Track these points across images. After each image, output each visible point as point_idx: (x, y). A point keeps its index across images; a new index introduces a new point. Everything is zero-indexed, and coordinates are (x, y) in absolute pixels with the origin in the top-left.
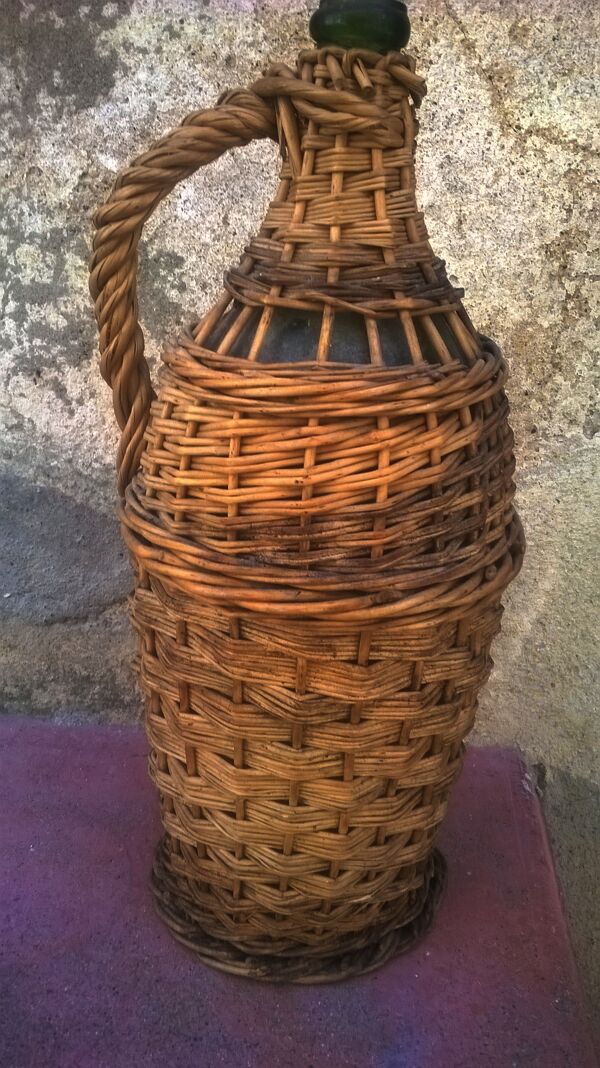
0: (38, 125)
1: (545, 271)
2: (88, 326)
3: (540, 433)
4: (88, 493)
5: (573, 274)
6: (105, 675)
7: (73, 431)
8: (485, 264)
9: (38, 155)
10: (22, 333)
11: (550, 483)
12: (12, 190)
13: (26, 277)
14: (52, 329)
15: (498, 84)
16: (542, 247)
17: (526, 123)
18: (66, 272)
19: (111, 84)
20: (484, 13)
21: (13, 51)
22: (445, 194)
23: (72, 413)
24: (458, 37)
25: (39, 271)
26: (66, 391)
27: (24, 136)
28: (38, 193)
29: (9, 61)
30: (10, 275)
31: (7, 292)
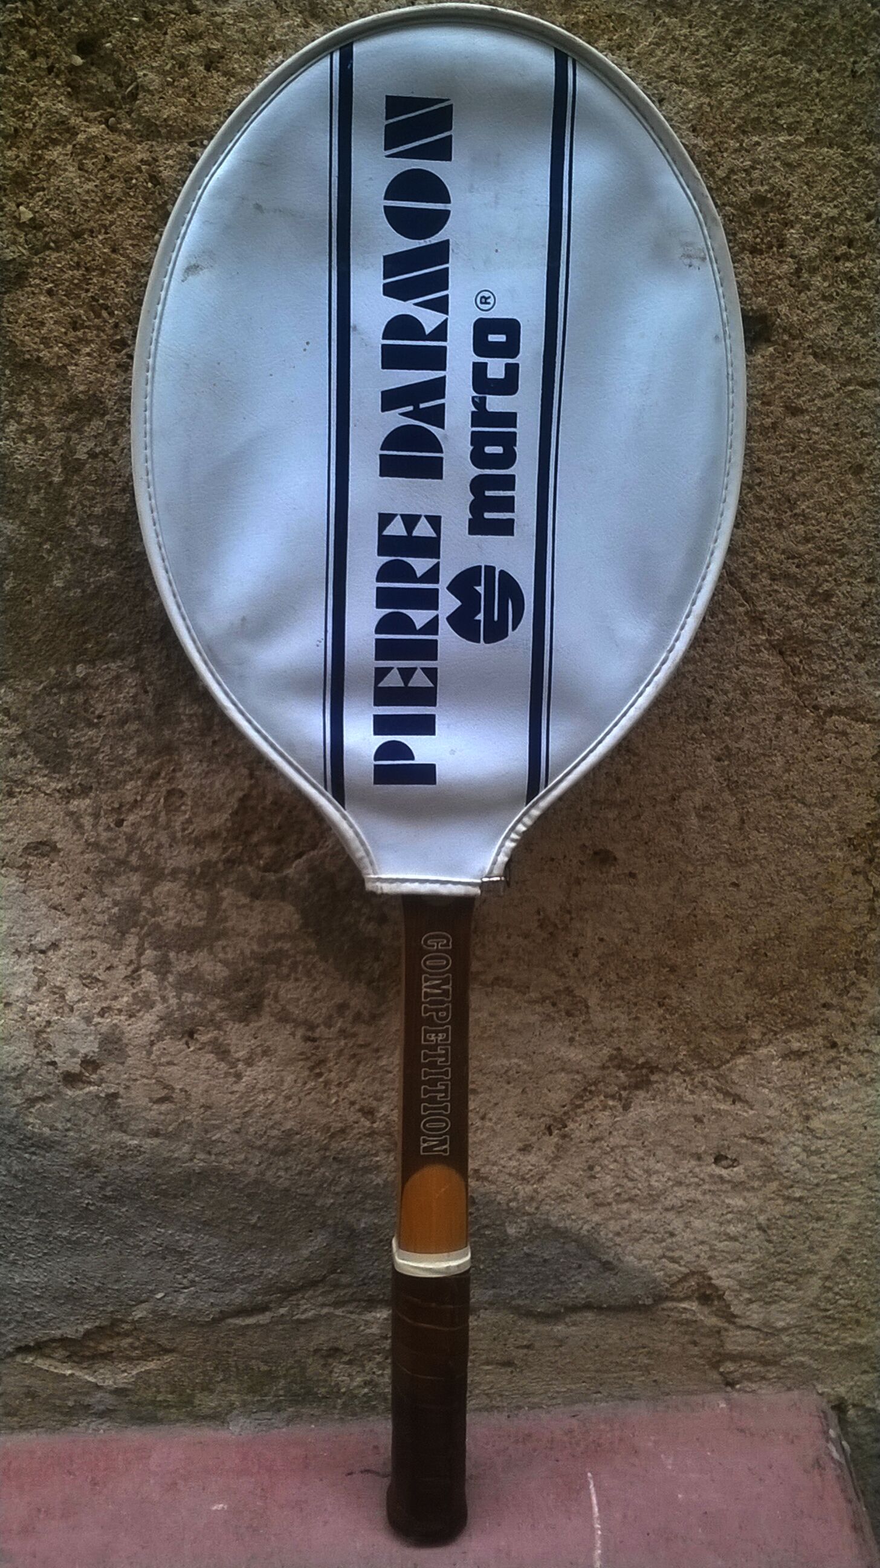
0: (179, 739)
1: (848, 868)
2: (256, 974)
3: (841, 1050)
4: (263, 1166)
6: (292, 1368)
7: (241, 1098)
8: (773, 867)
9: (179, 774)
10: (166, 988)
11: (856, 1106)
12: (145, 817)
13: (170, 919)
14: (207, 983)
15: (790, 659)
16: (844, 840)
17: (826, 702)
18: (225, 911)
20: (774, 578)
21: (138, 648)
22: (721, 791)
23: (239, 1076)
24: (741, 609)
25: (186, 912)
26: (229, 1051)
27: (159, 752)
28: (182, 818)
29: (131, 660)
30: (146, 920)
31: (142, 939)
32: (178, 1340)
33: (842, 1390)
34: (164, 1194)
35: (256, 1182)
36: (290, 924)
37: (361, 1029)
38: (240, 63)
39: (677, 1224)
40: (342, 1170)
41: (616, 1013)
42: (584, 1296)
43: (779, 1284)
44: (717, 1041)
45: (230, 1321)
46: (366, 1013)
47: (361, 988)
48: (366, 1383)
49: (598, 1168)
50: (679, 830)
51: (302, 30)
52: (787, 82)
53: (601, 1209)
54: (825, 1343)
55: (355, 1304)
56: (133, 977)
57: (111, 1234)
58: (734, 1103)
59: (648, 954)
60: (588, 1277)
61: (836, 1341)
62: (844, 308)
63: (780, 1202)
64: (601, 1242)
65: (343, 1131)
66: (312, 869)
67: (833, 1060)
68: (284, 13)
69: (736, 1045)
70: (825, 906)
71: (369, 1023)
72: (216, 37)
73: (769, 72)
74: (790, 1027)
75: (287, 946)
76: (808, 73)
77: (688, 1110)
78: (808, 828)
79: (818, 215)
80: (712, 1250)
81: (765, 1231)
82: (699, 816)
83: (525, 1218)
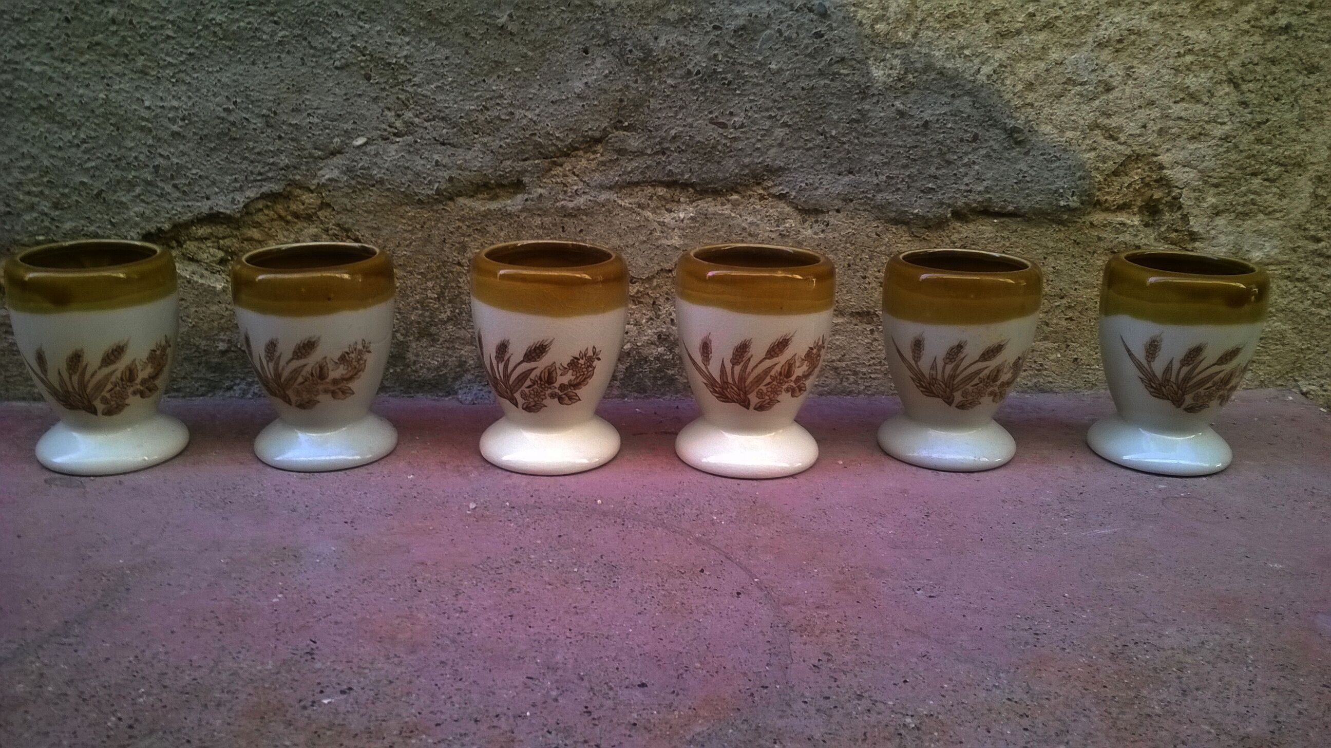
39: (1115, 70)
42: (981, 188)
43: (1256, 182)
45: (462, 201)
48: (662, 338)
53: (1007, 43)
55: (649, 190)
60: (988, 156)
63: (1257, 38)
64: (1007, 97)
80: (1165, 115)
81: (1237, 86)
83: (897, 52)
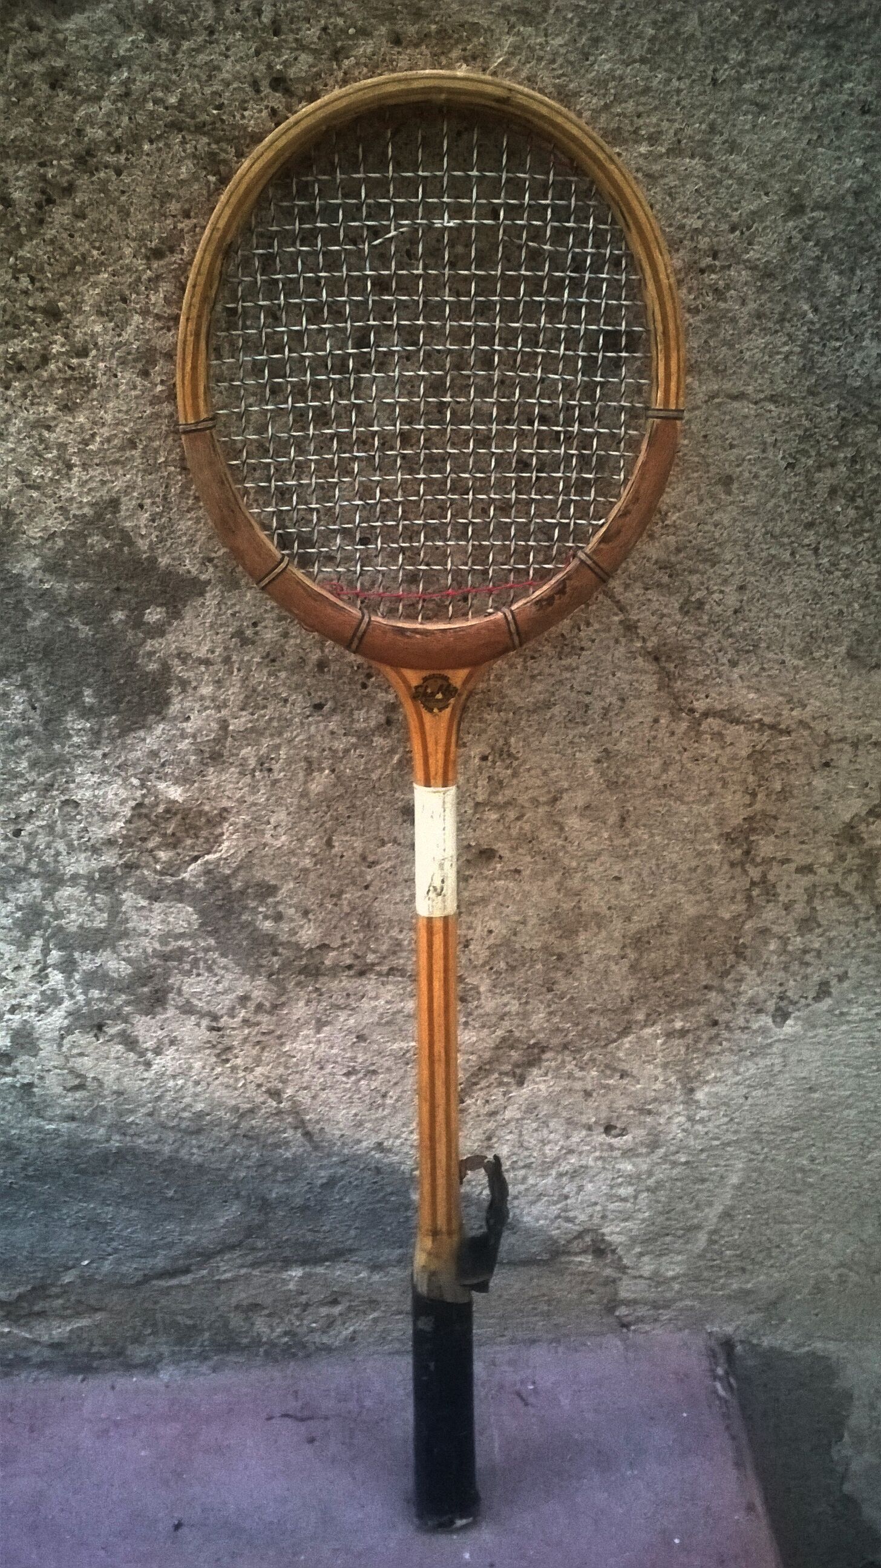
0: (69, 753)
1: (726, 860)
2: (159, 970)
3: (723, 1028)
4: (177, 1145)
5: (759, 860)
6: (215, 1322)
7: (151, 1084)
8: (654, 861)
9: (72, 786)
10: (72, 986)
11: (737, 1078)
12: (41, 827)
13: (73, 921)
14: (112, 979)
15: (666, 665)
16: (721, 835)
17: (700, 705)
18: (125, 913)
19: (167, 701)
20: (647, 589)
22: (602, 791)
23: (148, 1065)
24: (616, 619)
25: (88, 915)
26: (137, 1042)
27: (51, 765)
28: (77, 828)
29: (18, 678)
30: (49, 922)
31: (47, 941)
32: (106, 1301)
33: (729, 1329)
34: (83, 1172)
35: (171, 1160)
36: (189, 923)
37: (264, 1018)
38: (84, 81)
39: (569, 1188)
40: (252, 1146)
41: (506, 999)
43: (668, 1239)
44: (604, 1023)
45: (154, 1282)
46: (267, 1004)
47: (261, 981)
48: (286, 1333)
49: (494, 1140)
50: (562, 829)
51: (145, 45)
52: (646, 90)
54: (713, 1289)
55: (272, 1264)
56: (41, 977)
57: (36, 1208)
58: (622, 1077)
59: (537, 944)
61: (723, 1287)
62: (710, 320)
63: (667, 1166)
65: (252, 1111)
66: (208, 872)
67: (717, 1035)
68: (128, 29)
69: (624, 1025)
70: (704, 896)
71: (270, 1013)
72: (59, 55)
73: (628, 81)
74: (672, 1008)
75: (188, 944)
76: (668, 81)
77: (578, 1085)
78: (687, 825)
79: (682, 227)
80: (604, 1209)
81: (652, 1193)
82: (581, 815)
